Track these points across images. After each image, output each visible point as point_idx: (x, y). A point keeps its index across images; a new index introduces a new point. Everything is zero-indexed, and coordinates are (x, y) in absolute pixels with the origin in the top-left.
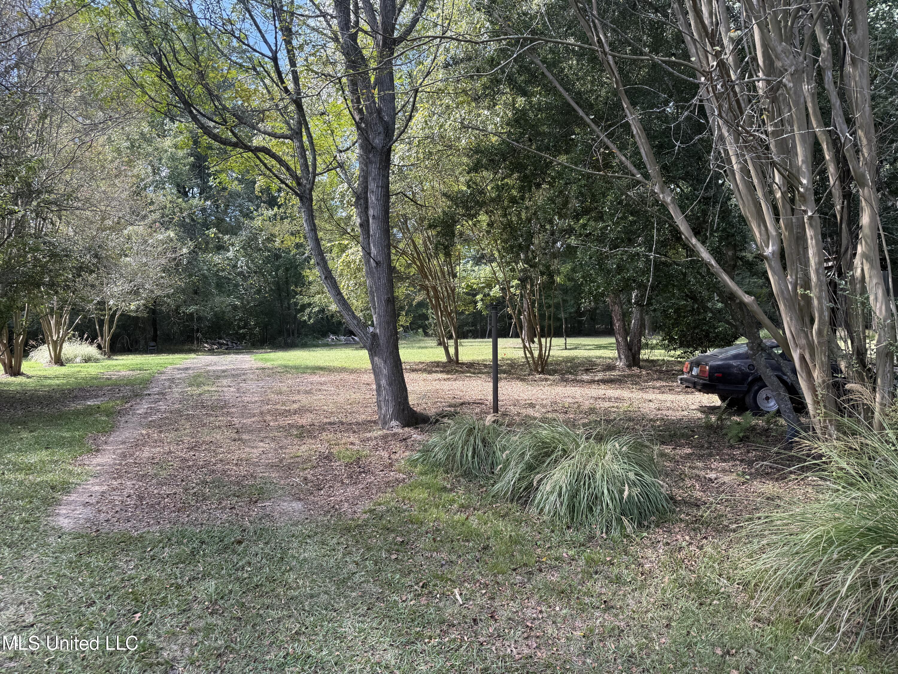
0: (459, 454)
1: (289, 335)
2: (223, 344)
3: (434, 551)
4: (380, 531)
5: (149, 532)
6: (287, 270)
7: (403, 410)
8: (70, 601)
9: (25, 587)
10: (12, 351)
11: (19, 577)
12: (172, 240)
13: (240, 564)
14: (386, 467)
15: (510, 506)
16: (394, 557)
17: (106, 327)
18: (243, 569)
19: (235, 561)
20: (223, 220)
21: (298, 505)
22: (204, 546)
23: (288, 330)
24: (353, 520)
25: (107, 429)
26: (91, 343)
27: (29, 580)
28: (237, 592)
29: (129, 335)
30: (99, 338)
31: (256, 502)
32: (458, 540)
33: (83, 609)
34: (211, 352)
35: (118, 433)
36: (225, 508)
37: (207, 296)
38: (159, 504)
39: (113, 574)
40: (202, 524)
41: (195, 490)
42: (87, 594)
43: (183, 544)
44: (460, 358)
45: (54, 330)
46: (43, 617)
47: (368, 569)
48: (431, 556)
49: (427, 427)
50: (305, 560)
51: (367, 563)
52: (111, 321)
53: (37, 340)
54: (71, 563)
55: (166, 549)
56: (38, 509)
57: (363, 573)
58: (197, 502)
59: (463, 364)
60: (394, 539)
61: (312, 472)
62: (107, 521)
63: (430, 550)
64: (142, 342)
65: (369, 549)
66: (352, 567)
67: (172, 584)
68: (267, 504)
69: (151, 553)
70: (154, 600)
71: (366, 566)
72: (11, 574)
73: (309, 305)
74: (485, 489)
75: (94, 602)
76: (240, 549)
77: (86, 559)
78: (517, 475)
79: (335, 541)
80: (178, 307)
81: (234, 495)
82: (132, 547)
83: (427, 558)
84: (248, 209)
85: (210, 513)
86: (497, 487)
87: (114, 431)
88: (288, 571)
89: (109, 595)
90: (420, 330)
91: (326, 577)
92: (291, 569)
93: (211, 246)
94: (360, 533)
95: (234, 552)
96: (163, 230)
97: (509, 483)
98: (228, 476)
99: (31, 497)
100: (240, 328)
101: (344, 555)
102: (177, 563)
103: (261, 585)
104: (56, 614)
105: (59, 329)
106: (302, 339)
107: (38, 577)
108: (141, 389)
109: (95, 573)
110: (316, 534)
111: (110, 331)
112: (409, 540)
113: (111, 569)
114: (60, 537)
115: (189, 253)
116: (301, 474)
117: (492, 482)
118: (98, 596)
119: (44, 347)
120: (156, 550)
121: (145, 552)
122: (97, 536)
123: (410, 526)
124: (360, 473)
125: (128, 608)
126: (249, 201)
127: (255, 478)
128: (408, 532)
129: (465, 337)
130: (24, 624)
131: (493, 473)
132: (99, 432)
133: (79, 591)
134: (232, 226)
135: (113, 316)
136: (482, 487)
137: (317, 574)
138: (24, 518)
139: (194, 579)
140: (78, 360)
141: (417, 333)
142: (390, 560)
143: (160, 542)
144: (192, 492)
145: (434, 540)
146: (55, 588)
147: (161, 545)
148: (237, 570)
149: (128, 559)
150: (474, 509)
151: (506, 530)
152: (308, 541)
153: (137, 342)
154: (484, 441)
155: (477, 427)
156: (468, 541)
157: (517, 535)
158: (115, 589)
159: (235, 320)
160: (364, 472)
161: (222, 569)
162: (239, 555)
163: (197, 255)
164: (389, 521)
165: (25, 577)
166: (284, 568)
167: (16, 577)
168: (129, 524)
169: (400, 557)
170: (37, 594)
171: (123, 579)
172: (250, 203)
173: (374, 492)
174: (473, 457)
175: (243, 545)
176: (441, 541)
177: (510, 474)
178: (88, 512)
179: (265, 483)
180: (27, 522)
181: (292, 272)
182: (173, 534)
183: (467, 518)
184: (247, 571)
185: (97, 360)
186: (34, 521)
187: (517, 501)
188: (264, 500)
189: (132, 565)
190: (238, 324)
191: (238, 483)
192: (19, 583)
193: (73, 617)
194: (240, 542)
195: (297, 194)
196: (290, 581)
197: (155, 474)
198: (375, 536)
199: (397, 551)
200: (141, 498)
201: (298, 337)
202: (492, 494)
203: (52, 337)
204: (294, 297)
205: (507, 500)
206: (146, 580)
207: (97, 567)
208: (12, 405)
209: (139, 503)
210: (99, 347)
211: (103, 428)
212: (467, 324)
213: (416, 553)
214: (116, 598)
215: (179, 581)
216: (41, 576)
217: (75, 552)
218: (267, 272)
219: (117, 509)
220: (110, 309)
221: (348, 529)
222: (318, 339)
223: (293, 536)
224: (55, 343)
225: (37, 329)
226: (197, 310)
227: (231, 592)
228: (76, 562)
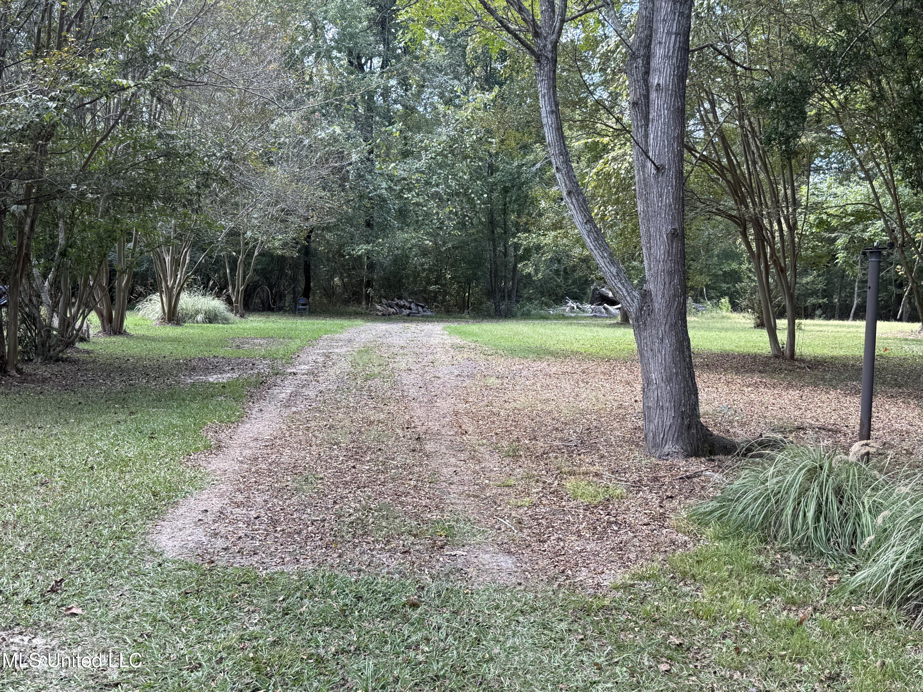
0: (789, 511)
1: (503, 298)
2: (404, 307)
3: (736, 669)
4: (641, 622)
5: (283, 572)
6: (506, 190)
7: (689, 427)
8: (167, 659)
9: (110, 630)
10: (112, 299)
11: (103, 614)
12: (336, 140)
13: (414, 638)
14: (654, 519)
15: (885, 612)
16: (663, 667)
17: (240, 271)
18: (417, 647)
19: (406, 632)
20: (413, 110)
21: (507, 562)
22: (360, 604)
23: (502, 290)
24: (595, 596)
25: (233, 419)
26: (218, 295)
27: (116, 620)
28: (405, 682)
29: (271, 287)
30: (230, 288)
31: (442, 547)
32: (783, 657)
33: (185, 672)
34: (386, 317)
35: (248, 426)
36: (393, 551)
37: (384, 230)
38: (299, 533)
39: (229, 628)
40: (359, 571)
41: (353, 518)
42: (190, 653)
43: (330, 597)
44: (797, 350)
45: (169, 272)
46: (130, 675)
47: (619, 680)
48: (731, 677)
49: (728, 461)
50: (515, 648)
51: (618, 669)
52: (247, 264)
53: (145, 285)
54: (172, 603)
55: (306, 601)
56: (133, 521)
57: (610, 685)
58: (354, 536)
59: (802, 360)
60: (665, 638)
61: (530, 512)
62: (225, 549)
63: (730, 668)
64: (289, 298)
65: (621, 647)
66: (590, 673)
67: (310, 656)
68: (459, 552)
69: (284, 605)
70: (283, 674)
71: (614, 675)
72: (93, 608)
73: (538, 248)
74: (836, 577)
75: (200, 665)
76: (415, 615)
77: (192, 601)
78: (904, 557)
79: (564, 626)
80: (341, 246)
81: (410, 533)
82: (256, 592)
83: (723, 678)
84: (452, 91)
85: (373, 556)
86: (860, 575)
87: (243, 422)
88: (487, 662)
89: (221, 658)
90: (725, 301)
91: (547, 680)
92: (492, 659)
93: (394, 151)
94: (607, 620)
95: (405, 619)
96: (325, 123)
97: (885, 570)
98: (401, 503)
99: (127, 504)
100: (429, 283)
101: (578, 650)
102: (320, 625)
103: (444, 677)
104: (148, 674)
105: (176, 270)
106: (523, 306)
107: (128, 618)
108: (283, 366)
109: (204, 623)
110: (534, 609)
111: (244, 278)
112: (692, 644)
113: (226, 620)
114: (160, 565)
115: (362, 162)
116: (514, 514)
117: (852, 567)
118: (206, 657)
119: (156, 297)
120: (291, 600)
121: (275, 601)
122: (210, 570)
123: (694, 622)
124: (610, 523)
125: (246, 681)
126: (455, 78)
127: (443, 510)
128: (690, 631)
129: (809, 314)
130: (105, 681)
131: (854, 551)
132: (222, 422)
133: (181, 645)
134: (427, 120)
135: (250, 255)
136: (833, 574)
137: (533, 673)
138: (114, 532)
139: (343, 651)
140: (200, 318)
141: (717, 305)
142: (657, 671)
143: (298, 589)
144: (348, 520)
145: (738, 650)
146: (149, 636)
147: (298, 594)
148: (408, 647)
149: (252, 608)
150: (815, 610)
151: (875, 653)
152: (521, 619)
153: (281, 297)
154: (839, 492)
155: (826, 466)
156: (800, 662)
157: (897, 664)
158: (230, 649)
159: (424, 270)
160: (616, 523)
161: (386, 642)
162: (413, 624)
163: (373, 164)
164: (658, 608)
165: (111, 615)
166: (480, 655)
167: (99, 614)
168: (256, 558)
169: (674, 670)
170: (125, 641)
171: (242, 637)
172: (456, 82)
173: (632, 556)
174: (817, 519)
175: (419, 611)
176: (750, 654)
177: (891, 555)
178: (200, 535)
179: (457, 521)
180: (119, 538)
181: (513, 194)
182: (316, 581)
183: (800, 623)
184: (423, 652)
185: (226, 321)
186: (128, 538)
187: (900, 605)
188: (455, 546)
189: (256, 617)
190: (427, 277)
191: (417, 516)
192: (103, 623)
193: (170, 681)
194: (414, 606)
195: (532, 52)
196: (489, 677)
197: (296, 489)
198: (633, 629)
199: (670, 658)
200: (274, 522)
201: (517, 302)
202: (852, 587)
203: (166, 282)
204: (514, 235)
205: (879, 602)
206: (274, 643)
207: (207, 614)
208: (109, 375)
209: (271, 529)
210: (229, 301)
211: (228, 416)
212: (814, 293)
213: (703, 667)
214: (230, 663)
215: (322, 651)
216: (131, 617)
217: (179, 588)
218: (476, 193)
219: (241, 534)
220: (247, 244)
221: (587, 610)
222: (549, 306)
223: (497, 608)
224: (169, 291)
225: (147, 270)
226: (368, 252)
227: (397, 680)
228: (179, 603)
